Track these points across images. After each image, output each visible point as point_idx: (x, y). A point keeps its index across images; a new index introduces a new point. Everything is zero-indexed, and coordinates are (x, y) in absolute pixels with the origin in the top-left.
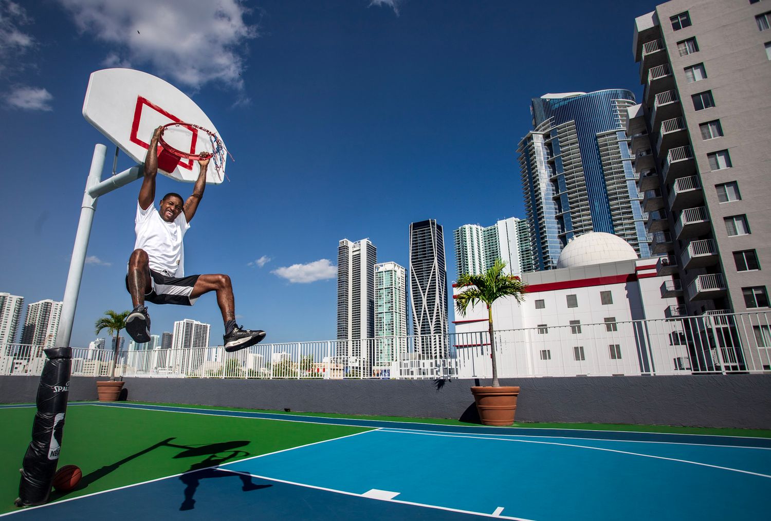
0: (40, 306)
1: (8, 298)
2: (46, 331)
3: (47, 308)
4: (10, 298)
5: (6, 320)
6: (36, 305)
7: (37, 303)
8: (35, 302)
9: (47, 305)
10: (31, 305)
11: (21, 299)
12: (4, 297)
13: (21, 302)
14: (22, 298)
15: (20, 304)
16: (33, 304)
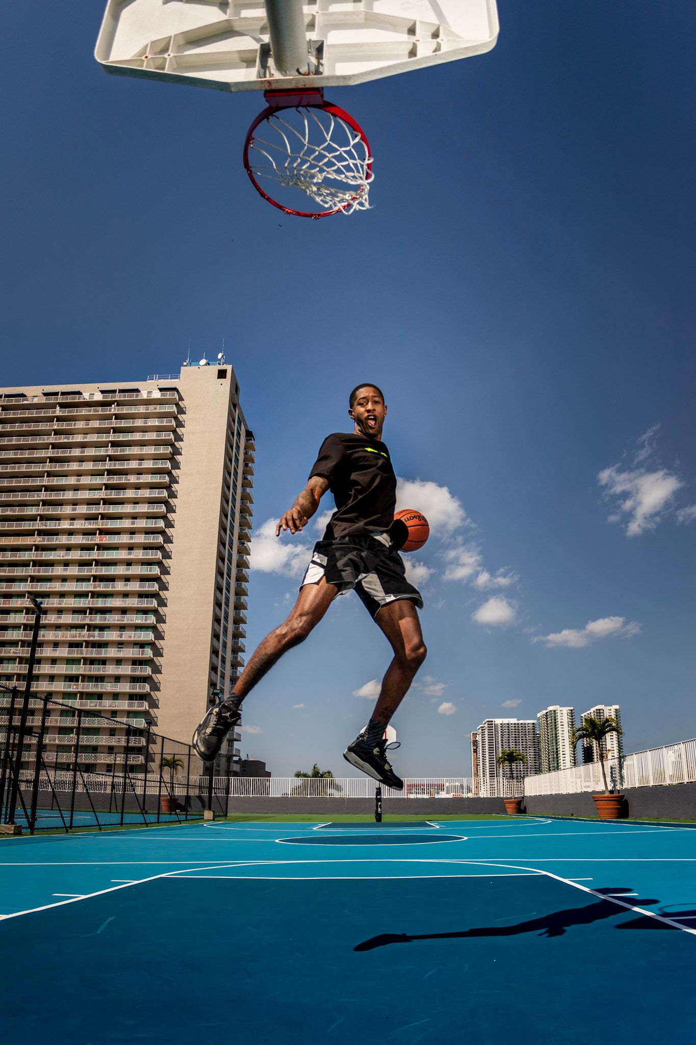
0: (592, 714)
1: (558, 711)
2: (606, 745)
3: (600, 716)
4: (560, 711)
5: (563, 737)
6: (588, 714)
7: (589, 712)
8: (587, 711)
9: (600, 713)
10: (583, 715)
11: (571, 710)
12: (555, 711)
13: (572, 713)
14: (572, 708)
15: (572, 716)
16: (585, 714)
